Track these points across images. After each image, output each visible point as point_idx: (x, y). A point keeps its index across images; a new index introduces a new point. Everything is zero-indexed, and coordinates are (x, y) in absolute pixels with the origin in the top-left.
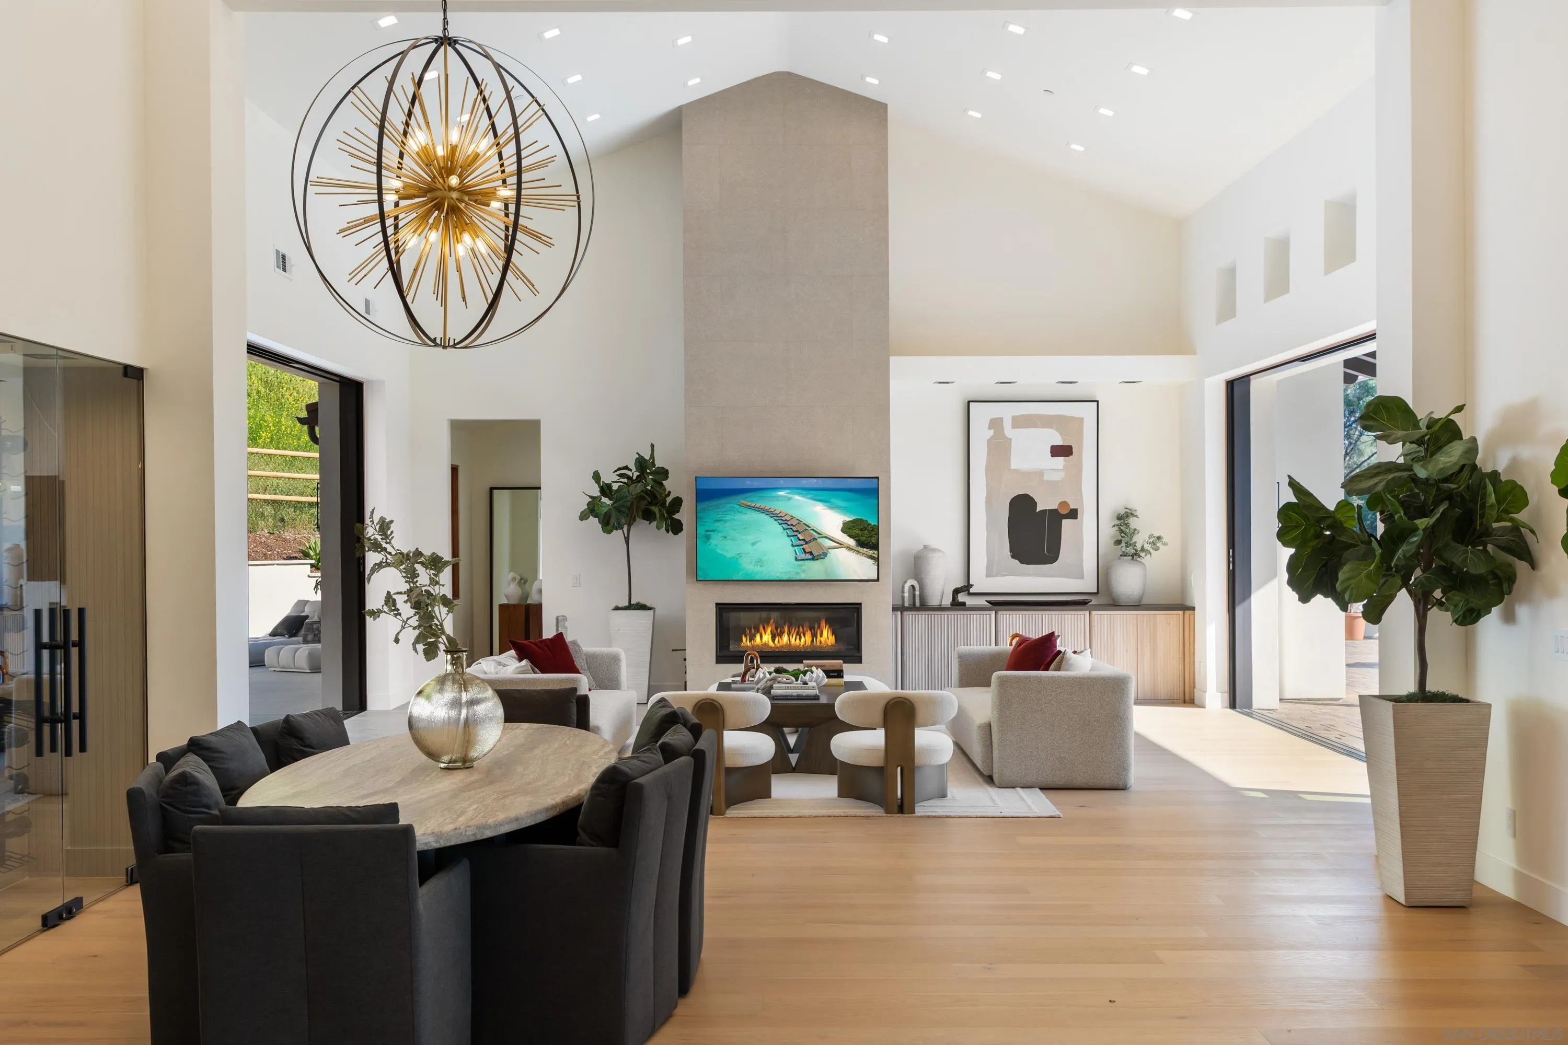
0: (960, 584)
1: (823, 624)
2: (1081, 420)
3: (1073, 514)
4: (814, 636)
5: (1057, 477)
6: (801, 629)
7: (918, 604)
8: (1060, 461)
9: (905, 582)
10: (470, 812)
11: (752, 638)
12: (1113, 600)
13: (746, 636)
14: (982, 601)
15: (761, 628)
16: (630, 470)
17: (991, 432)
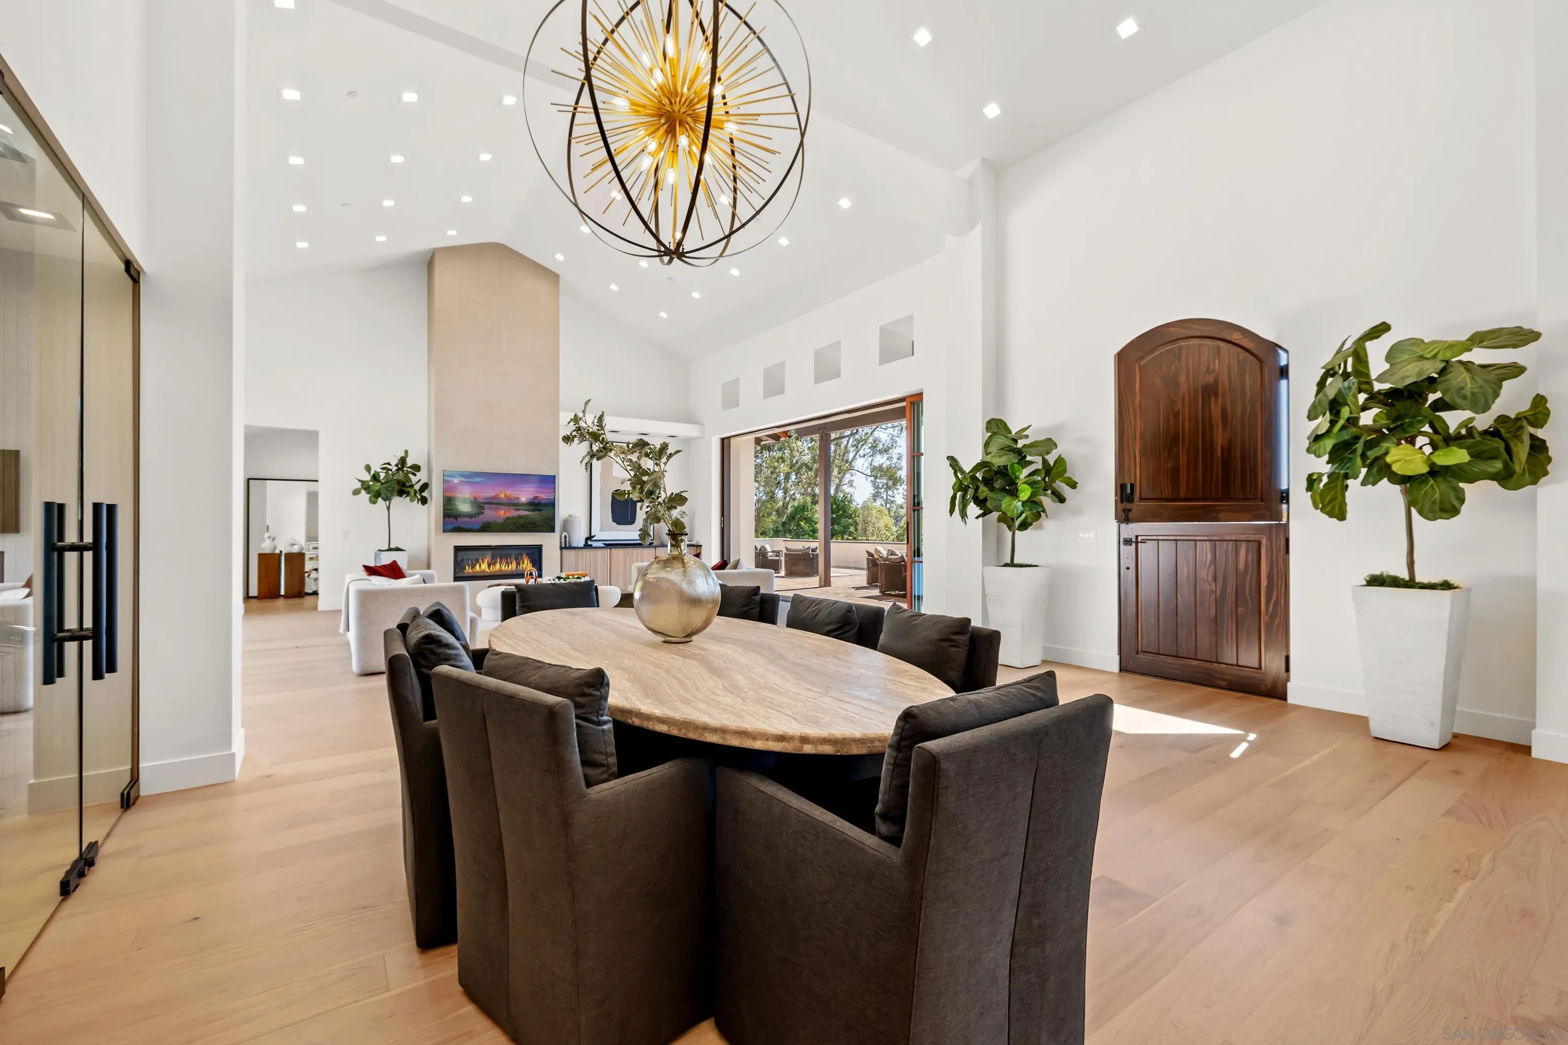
0: (588, 535)
1: (524, 556)
4: (518, 564)
6: (509, 560)
7: (568, 546)
9: (563, 533)
10: (725, 716)
11: (473, 566)
13: (469, 566)
14: (600, 544)
15: (480, 561)
16: (391, 465)
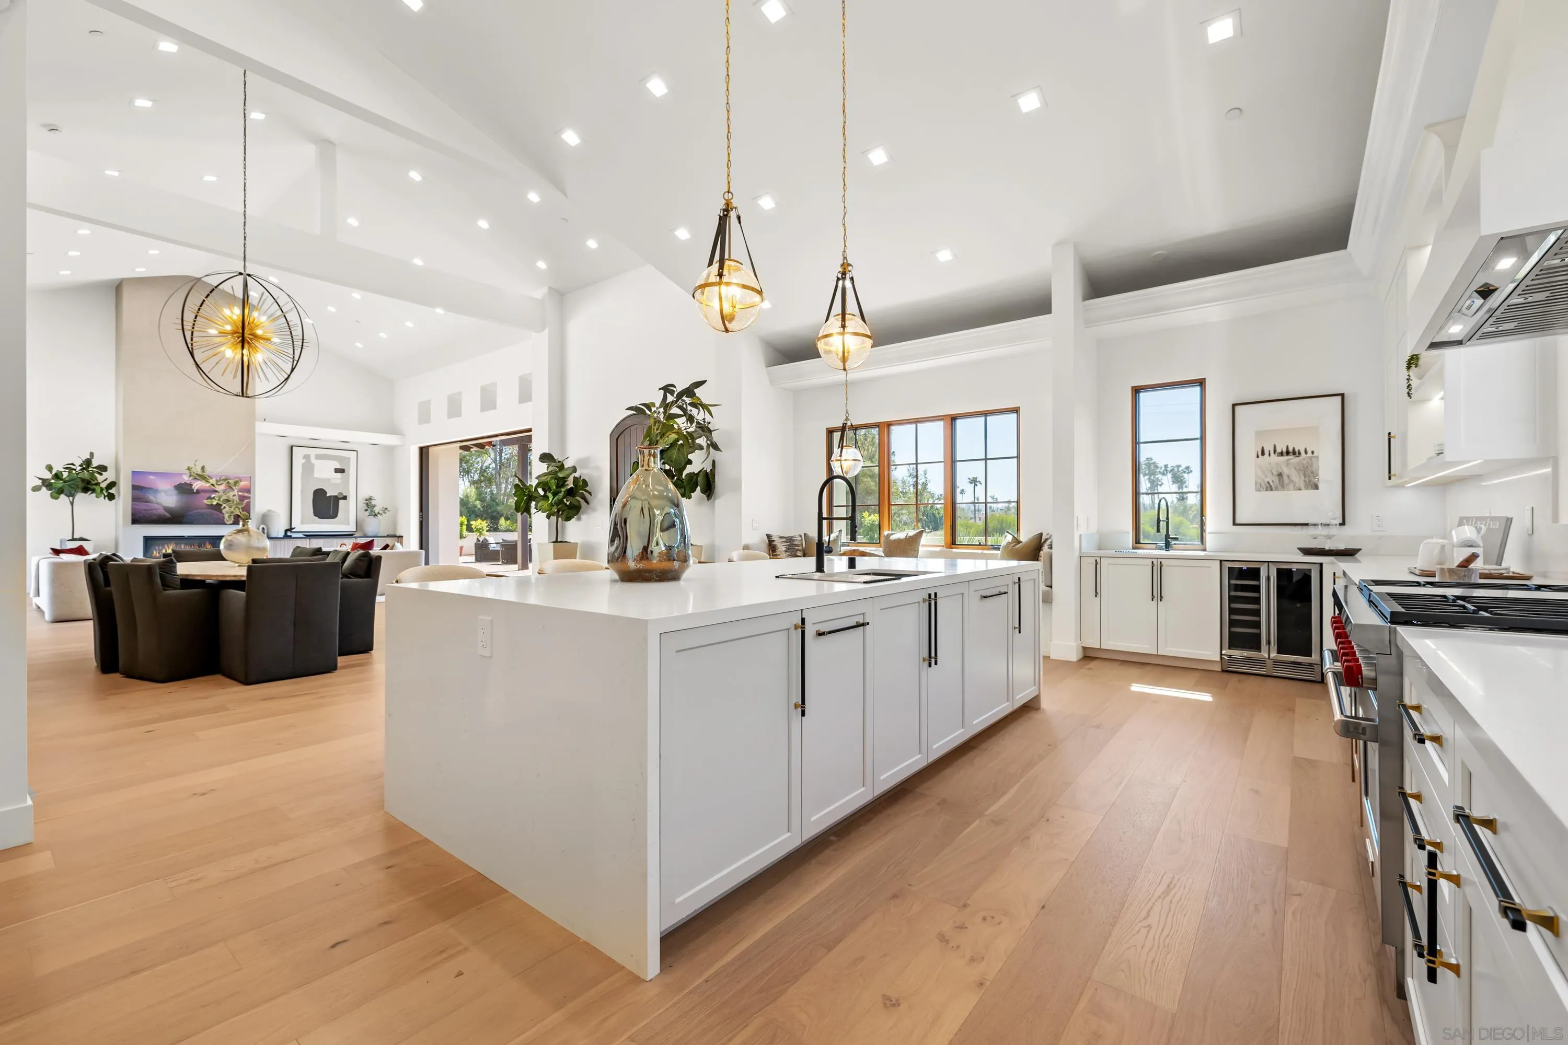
0: (288, 527)
2: (349, 458)
3: (345, 498)
5: (339, 481)
8: (339, 475)
9: (260, 526)
12: (365, 534)
14: (301, 535)
16: (74, 465)
17: (304, 461)
